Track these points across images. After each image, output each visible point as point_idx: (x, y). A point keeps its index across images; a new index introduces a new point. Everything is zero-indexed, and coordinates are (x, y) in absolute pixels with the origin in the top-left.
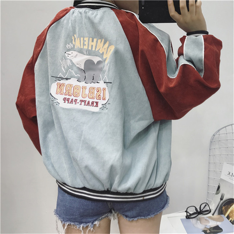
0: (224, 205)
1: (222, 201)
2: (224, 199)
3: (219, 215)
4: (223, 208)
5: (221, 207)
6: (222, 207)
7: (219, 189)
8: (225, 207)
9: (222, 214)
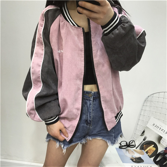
0: (145, 144)
1: (144, 141)
4: (144, 146)
7: (144, 133)
9: (143, 150)
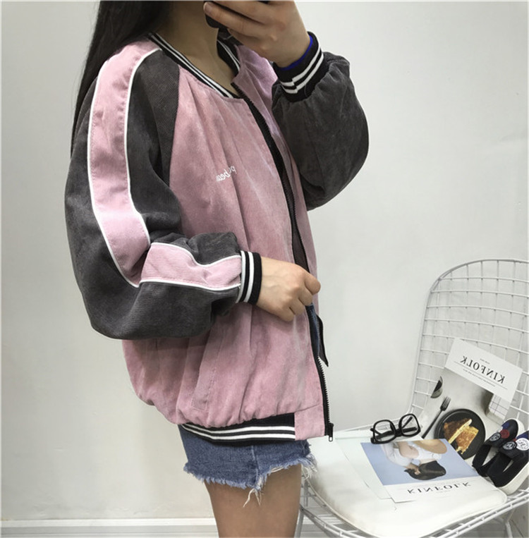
0: (448, 421)
1: (443, 413)
2: (449, 409)
3: (436, 440)
4: (446, 426)
5: (441, 424)
6: (443, 424)
7: (440, 389)
8: (450, 424)
9: (443, 437)
